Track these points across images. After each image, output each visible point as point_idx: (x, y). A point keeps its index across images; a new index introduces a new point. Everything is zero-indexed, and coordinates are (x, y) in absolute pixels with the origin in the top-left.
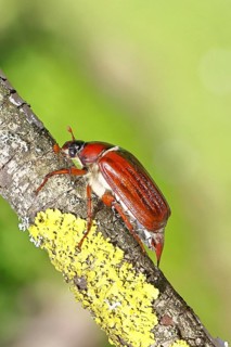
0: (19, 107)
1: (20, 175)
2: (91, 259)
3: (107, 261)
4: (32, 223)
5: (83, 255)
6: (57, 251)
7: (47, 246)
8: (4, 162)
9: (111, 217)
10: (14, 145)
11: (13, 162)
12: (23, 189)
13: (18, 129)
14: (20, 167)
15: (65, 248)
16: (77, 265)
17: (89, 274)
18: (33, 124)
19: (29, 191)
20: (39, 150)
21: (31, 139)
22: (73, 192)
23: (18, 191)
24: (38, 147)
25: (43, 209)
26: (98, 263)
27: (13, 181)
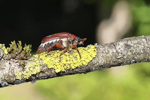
0: (130, 61)
1: (111, 52)
2: (76, 59)
3: (73, 63)
4: (95, 48)
5: (78, 57)
6: (84, 50)
7: (86, 48)
8: (117, 49)
9: (85, 71)
10: (120, 54)
11: (116, 51)
12: (106, 50)
13: (124, 58)
14: (113, 53)
15: (83, 53)
16: (77, 54)
17: (72, 56)
18: (123, 63)
19: (105, 52)
20: (115, 61)
21: (119, 60)
22: (98, 64)
23: (107, 48)
24: (116, 61)
25: (98, 53)
26: (74, 60)
27: (110, 49)
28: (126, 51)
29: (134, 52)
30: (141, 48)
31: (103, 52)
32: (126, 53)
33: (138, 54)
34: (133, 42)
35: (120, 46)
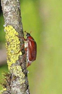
2: (13, 40)
4: (6, 26)
5: (12, 38)
7: (7, 32)
9: (22, 35)
13: (15, 7)
15: (9, 35)
16: (10, 39)
17: (11, 42)
25: (10, 25)
26: (14, 42)
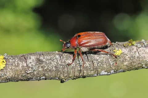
0: (40, 78)
1: (20, 65)
8: (28, 63)
10: (30, 69)
11: (26, 65)
12: (16, 63)
14: (23, 66)
18: (32, 79)
19: (14, 64)
20: (24, 75)
21: (29, 75)
22: (5, 77)
23: (17, 61)
24: (25, 75)
27: (20, 62)
28: (37, 66)
29: (45, 68)
30: (53, 65)
31: (12, 64)
32: (37, 68)
33: (50, 70)
34: (45, 57)
35: (31, 60)
